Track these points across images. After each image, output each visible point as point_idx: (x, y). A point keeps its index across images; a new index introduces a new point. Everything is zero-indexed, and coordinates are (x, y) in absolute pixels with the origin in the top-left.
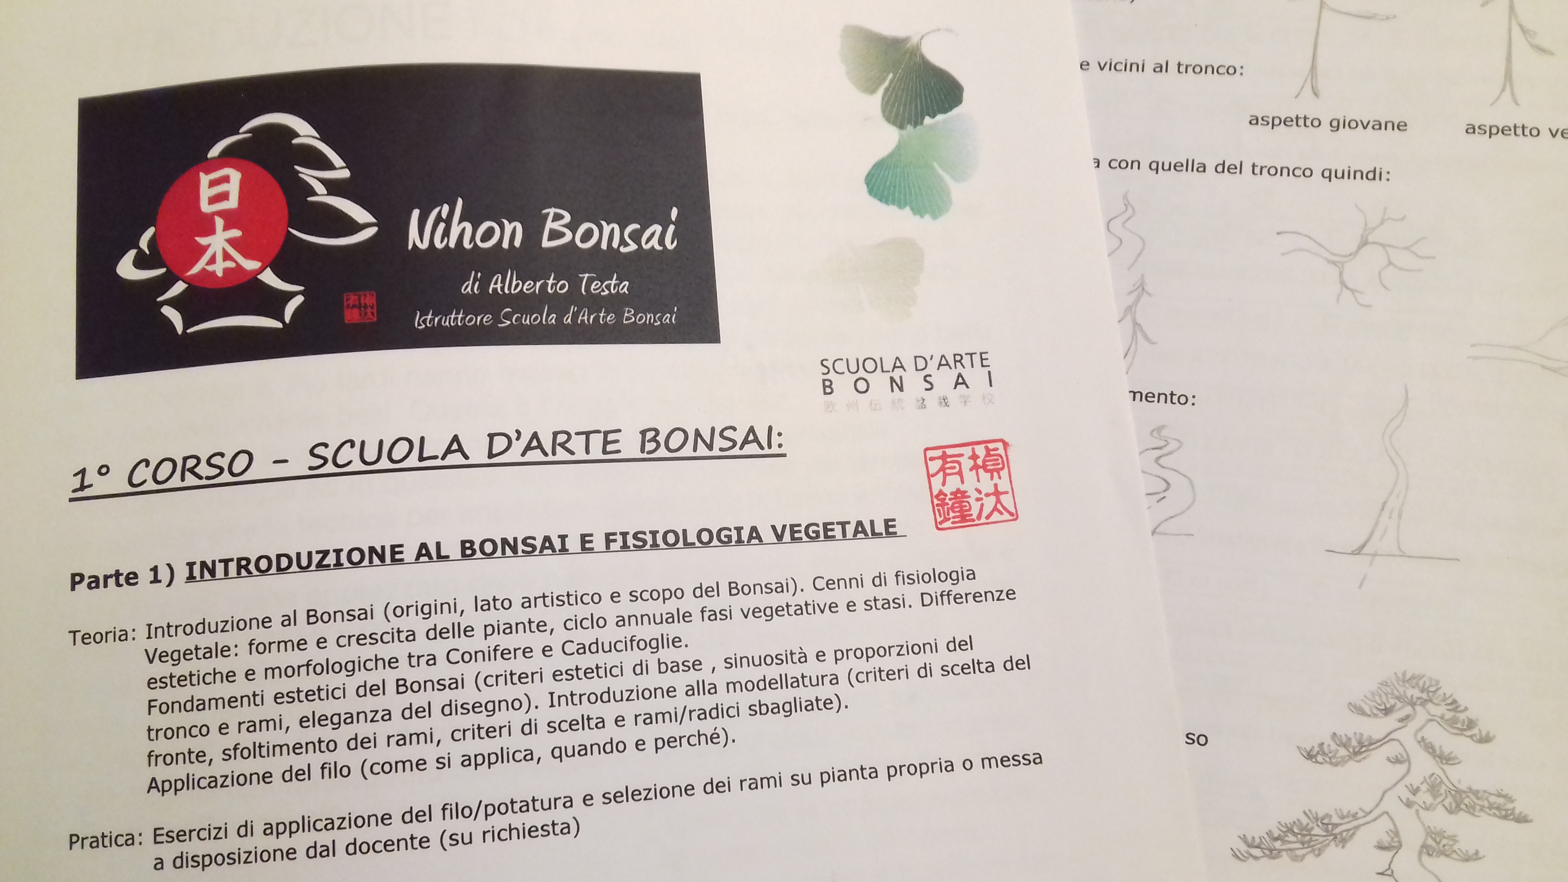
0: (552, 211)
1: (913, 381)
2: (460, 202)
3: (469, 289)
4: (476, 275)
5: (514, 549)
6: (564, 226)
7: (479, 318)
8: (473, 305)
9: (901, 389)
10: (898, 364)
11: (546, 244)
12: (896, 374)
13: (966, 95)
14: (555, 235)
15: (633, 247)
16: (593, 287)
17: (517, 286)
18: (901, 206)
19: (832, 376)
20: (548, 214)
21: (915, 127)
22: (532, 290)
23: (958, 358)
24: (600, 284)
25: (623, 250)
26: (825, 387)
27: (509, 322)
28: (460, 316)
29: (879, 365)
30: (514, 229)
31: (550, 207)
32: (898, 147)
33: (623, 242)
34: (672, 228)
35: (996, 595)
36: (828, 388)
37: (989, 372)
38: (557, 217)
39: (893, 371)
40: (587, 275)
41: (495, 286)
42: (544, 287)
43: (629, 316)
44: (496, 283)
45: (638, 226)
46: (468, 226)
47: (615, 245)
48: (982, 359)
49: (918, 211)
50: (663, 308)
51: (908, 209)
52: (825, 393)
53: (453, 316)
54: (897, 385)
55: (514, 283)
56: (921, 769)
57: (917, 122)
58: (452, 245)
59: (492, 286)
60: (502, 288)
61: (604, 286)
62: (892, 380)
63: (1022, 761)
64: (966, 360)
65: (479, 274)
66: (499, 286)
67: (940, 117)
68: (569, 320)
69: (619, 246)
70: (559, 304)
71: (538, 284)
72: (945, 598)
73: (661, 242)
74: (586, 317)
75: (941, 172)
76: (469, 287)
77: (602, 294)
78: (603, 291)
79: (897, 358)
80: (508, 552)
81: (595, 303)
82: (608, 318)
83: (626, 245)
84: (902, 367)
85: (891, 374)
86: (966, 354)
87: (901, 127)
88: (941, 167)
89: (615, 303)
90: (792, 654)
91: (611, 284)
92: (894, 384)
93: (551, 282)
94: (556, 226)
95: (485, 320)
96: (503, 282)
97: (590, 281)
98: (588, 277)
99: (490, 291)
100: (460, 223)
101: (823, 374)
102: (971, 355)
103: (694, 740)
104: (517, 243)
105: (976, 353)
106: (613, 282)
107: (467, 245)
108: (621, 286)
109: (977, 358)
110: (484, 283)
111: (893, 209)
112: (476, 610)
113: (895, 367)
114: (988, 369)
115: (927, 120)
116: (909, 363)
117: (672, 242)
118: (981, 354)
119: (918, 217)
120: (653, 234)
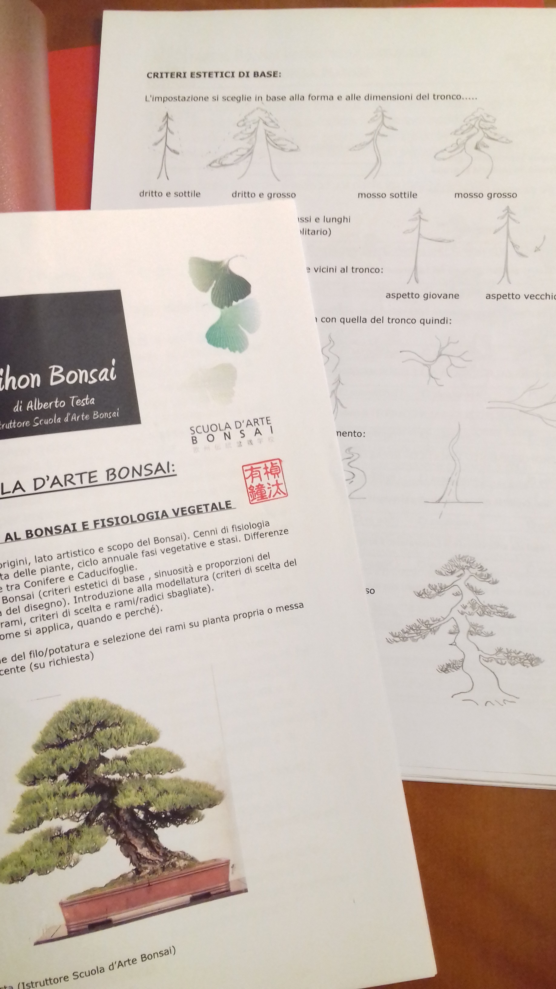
0: (54, 367)
1: (235, 433)
2: (8, 367)
3: (17, 410)
4: (20, 402)
5: (51, 532)
6: (60, 374)
7: (23, 423)
8: (19, 417)
9: (230, 438)
10: (228, 426)
11: (52, 383)
12: (227, 431)
13: (252, 289)
14: (56, 378)
15: (95, 381)
16: (77, 402)
17: (40, 405)
18: (224, 348)
19: (196, 435)
20: (52, 369)
21: (228, 307)
22: (48, 407)
23: (256, 421)
24: (80, 401)
25: (90, 382)
26: (193, 440)
27: (38, 424)
28: (14, 423)
29: (218, 427)
30: (36, 378)
31: (53, 365)
32: (221, 318)
33: (90, 379)
34: (113, 369)
35: (279, 532)
36: (194, 440)
37: (271, 427)
38: (57, 369)
39: (225, 429)
40: (73, 397)
41: (30, 407)
42: (53, 405)
43: (96, 415)
44: (30, 405)
45: (96, 370)
46: (14, 378)
47: (86, 380)
48: (267, 420)
49: (233, 349)
50: (113, 410)
51: (227, 349)
52: (193, 443)
53: (11, 423)
54: (227, 436)
55: (39, 404)
56: (249, 615)
57: (229, 304)
58: (7, 388)
59: (28, 407)
60: (33, 408)
61: (82, 402)
62: (225, 434)
63: (294, 607)
64: (260, 422)
65: (21, 402)
66: (31, 406)
67: (240, 301)
68: (67, 420)
69: (88, 381)
70: (61, 412)
71: (50, 404)
72: (256, 536)
73: (108, 376)
74: (75, 418)
75: (242, 329)
76: (17, 409)
77: (82, 406)
78: (82, 404)
79: (227, 423)
80: (48, 533)
81: (79, 410)
82: (86, 417)
83: (91, 380)
84: (230, 427)
85: (224, 431)
86: (260, 418)
87: (222, 307)
88: (242, 326)
89: (89, 409)
90: (186, 568)
91: (85, 400)
92: (226, 436)
93: (56, 402)
94: (57, 374)
95: (26, 424)
96: (33, 404)
97: (75, 400)
98: (74, 398)
99: (28, 410)
100: (9, 377)
101: (192, 434)
102: (262, 419)
103: (143, 612)
104: (38, 385)
105: (264, 418)
106: (87, 399)
107: (14, 388)
108: (91, 401)
109: (265, 420)
110: (24, 406)
111: (220, 350)
112: (36, 562)
113: (226, 427)
114: (270, 425)
115: (234, 303)
116: (232, 425)
117: (114, 376)
118: (267, 418)
119: (232, 353)
120: (104, 374)
